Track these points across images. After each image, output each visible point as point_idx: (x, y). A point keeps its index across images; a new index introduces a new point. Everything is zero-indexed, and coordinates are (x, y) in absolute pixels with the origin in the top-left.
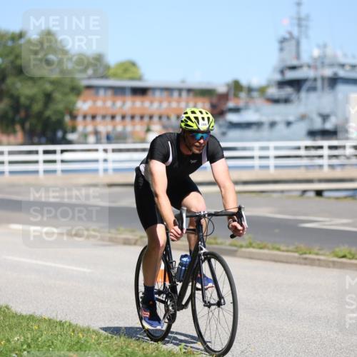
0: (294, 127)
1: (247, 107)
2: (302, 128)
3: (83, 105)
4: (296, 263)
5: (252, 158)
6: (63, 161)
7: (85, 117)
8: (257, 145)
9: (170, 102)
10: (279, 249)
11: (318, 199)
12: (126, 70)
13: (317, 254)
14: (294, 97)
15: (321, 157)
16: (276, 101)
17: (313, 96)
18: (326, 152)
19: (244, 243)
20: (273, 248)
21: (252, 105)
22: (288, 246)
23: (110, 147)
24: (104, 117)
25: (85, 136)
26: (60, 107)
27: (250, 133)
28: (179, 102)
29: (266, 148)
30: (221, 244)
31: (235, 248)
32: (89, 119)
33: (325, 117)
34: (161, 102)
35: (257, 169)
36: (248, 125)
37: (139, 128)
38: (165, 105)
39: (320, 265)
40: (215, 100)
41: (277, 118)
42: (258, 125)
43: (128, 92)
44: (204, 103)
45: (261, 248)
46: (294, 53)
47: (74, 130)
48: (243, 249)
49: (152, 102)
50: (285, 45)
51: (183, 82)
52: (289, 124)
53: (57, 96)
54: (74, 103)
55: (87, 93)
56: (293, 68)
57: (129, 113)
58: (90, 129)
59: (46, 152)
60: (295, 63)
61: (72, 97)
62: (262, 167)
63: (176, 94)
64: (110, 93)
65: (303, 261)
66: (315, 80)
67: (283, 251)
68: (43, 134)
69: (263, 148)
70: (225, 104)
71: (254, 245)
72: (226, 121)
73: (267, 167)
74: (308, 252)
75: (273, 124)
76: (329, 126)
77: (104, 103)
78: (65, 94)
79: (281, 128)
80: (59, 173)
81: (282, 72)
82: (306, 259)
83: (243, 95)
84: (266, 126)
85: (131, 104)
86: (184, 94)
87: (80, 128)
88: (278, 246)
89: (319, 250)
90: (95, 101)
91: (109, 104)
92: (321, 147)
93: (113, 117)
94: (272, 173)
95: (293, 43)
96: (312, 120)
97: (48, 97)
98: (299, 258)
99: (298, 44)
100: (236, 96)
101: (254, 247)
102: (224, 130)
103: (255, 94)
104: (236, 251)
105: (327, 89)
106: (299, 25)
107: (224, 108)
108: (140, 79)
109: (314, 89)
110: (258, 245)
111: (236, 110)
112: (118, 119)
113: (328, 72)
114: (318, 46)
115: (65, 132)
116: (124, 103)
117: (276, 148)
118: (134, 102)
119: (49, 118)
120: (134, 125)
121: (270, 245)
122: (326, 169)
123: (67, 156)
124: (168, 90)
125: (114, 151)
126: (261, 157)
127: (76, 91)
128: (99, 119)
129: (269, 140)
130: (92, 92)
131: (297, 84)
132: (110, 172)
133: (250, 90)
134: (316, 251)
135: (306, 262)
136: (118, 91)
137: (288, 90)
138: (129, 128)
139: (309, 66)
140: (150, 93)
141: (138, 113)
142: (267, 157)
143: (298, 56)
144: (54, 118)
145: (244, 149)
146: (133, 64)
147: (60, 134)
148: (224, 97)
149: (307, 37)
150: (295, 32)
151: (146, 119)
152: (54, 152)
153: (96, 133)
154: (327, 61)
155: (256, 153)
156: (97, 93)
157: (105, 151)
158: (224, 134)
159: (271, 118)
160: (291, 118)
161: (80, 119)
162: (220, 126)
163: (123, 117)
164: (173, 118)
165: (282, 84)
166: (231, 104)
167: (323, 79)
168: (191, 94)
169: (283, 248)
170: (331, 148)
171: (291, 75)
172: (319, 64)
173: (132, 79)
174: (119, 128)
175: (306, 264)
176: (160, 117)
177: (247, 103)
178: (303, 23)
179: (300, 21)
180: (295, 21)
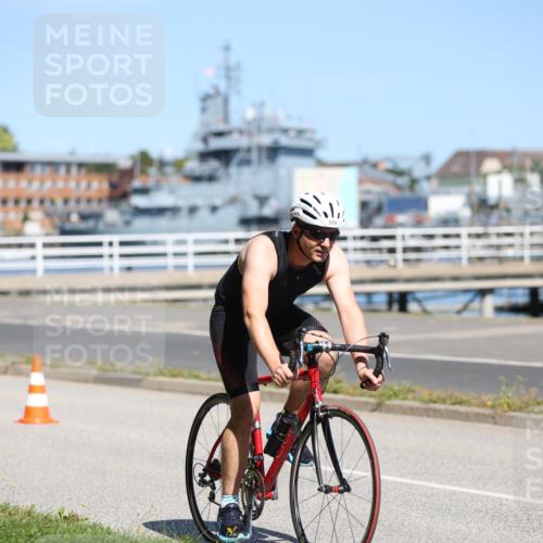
0: (221, 214)
1: (158, 187)
2: (232, 214)
5: (164, 255)
8: (170, 238)
9: (54, 181)
10: (197, 377)
14: (221, 173)
16: (197, 179)
17: (246, 171)
20: (190, 376)
21: (164, 185)
22: (209, 373)
27: (162, 222)
28: (66, 181)
29: (183, 242)
30: (122, 371)
31: (138, 377)
33: (262, 200)
34: (42, 181)
35: (171, 270)
36: (160, 211)
37: (13, 216)
38: (48, 184)
40: (115, 178)
41: (199, 202)
42: (174, 211)
44: (100, 181)
45: (174, 376)
46: (220, 116)
48: (151, 378)
50: (209, 103)
51: (72, 153)
52: (214, 209)
56: (220, 134)
60: (222, 127)
63: (62, 170)
66: (249, 150)
67: (204, 380)
69: (179, 243)
70: (129, 182)
71: (165, 372)
72: (129, 205)
73: (184, 267)
75: (193, 210)
76: (268, 211)
79: (204, 214)
81: (205, 140)
83: (153, 171)
84: (184, 213)
86: (74, 170)
88: (196, 373)
95: (219, 101)
96: (244, 204)
99: (226, 102)
100: (144, 172)
101: (164, 375)
102: (128, 218)
103: (169, 170)
104: (140, 380)
105: (265, 162)
106: (228, 77)
108: (14, 150)
109: (246, 162)
110: (170, 372)
111: (144, 191)
113: (266, 140)
114: (253, 105)
117: (197, 242)
118: (6, 181)
120: (7, 213)
121: (185, 372)
124: (53, 165)
126: (176, 254)
131: (225, 156)
133: (162, 164)
137: (214, 164)
139: (241, 132)
140: (27, 168)
141: (11, 195)
142: (184, 254)
143: (226, 119)
145: (155, 243)
146: (5, 130)
148: (128, 174)
149: (238, 92)
150: (223, 86)
151: (23, 204)
154: (265, 125)
155: (170, 249)
158: (128, 223)
159: (191, 202)
160: (218, 202)
162: (122, 213)
164: (59, 202)
165: (205, 156)
166: (137, 183)
167: (260, 148)
168: (83, 171)
169: (203, 375)
171: (216, 144)
172: (253, 128)
173: (3, 150)
176: (42, 202)
177: (158, 181)
178: (233, 74)
179: (229, 72)
180: (223, 72)
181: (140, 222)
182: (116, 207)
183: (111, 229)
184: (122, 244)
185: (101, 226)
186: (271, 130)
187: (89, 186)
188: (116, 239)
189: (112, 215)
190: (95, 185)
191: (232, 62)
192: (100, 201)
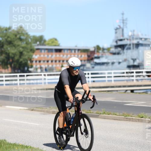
0: (121, 64)
1: (102, 57)
2: (125, 64)
3: (35, 57)
4: (123, 120)
5: (105, 77)
6: (27, 80)
7: (36, 61)
8: (106, 72)
9: (71, 55)
10: (116, 115)
11: (132, 94)
12: (53, 42)
13: (132, 116)
14: (121, 52)
15: (133, 76)
16: (114, 54)
17: (129, 51)
18: (135, 74)
19: (102, 112)
20: (114, 114)
21: (104, 56)
22: (120, 113)
23: (46, 74)
24: (44, 61)
25: (37, 69)
26: (26, 57)
27: (104, 67)
29: (111, 73)
30: (93, 113)
32: (38, 62)
33: (134, 60)
34: (67, 55)
36: (103, 64)
37: (58, 65)
39: (133, 121)
40: (89, 54)
41: (115, 61)
42: (107, 63)
43: (54, 51)
44: (85, 55)
45: (109, 114)
46: (121, 34)
47: (32, 67)
48: (101, 115)
49: (63, 55)
50: (117, 31)
51: (76, 46)
52: (119, 63)
53: (25, 53)
54: (32, 56)
55: (37, 51)
56: (121, 40)
57: (54, 59)
58: (38, 66)
59: (20, 76)
60: (122, 38)
61: (31, 53)
62: (108, 81)
63: (73, 51)
64: (46, 51)
65: (126, 119)
66: (130, 45)
67: (118, 115)
68: (19, 68)
69: (109, 73)
70: (93, 55)
71: (106, 113)
72: (94, 62)
73: (111, 81)
74: (128, 116)
75: (113, 63)
76: (136, 63)
77: (44, 55)
78: (28, 52)
79: (116, 64)
80: (26, 84)
81: (116, 42)
82: (127, 118)
83: (101, 51)
84: (110, 64)
85: (55, 56)
86: (77, 51)
87: (34, 66)
88: (115, 113)
89: (133, 115)
90: (40, 55)
91: (46, 56)
92: (133, 72)
93: (48, 61)
94: (113, 83)
95: (121, 30)
96: (128, 61)
97: (21, 54)
98: (124, 118)
99: (123, 30)
100: (98, 52)
101: (106, 114)
102: (93, 66)
103: (106, 51)
104: (99, 115)
105: (135, 48)
106: (123, 23)
107: (93, 57)
108: (59, 45)
109: (129, 49)
110: (108, 113)
111: (98, 58)
112: (50, 62)
113: (135, 42)
114: (131, 31)
115: (28, 68)
116: (52, 55)
117: (115, 73)
118: (56, 55)
119: (21, 62)
120: (56, 65)
121: (112, 113)
122: (135, 81)
123: (29, 78)
124: (70, 50)
125: (48, 75)
126: (108, 77)
127: (33, 51)
128: (42, 62)
129: (112, 70)
130: (39, 51)
131: (123, 47)
132: (47, 84)
133: (103, 49)
134: (131, 115)
135: (127, 119)
136: (50, 50)
137: (119, 49)
138: (54, 66)
139: (127, 39)
140: (63, 51)
141: (58, 59)
142: (111, 77)
143: (123, 35)
144: (23, 62)
145: (101, 74)
146: (56, 40)
147: (26, 68)
148: (93, 52)
149: (126, 27)
150: (122, 26)
151: (61, 62)
152: (24, 76)
153: (41, 68)
154: (135, 37)
155: (106, 75)
156: (41, 52)
157: (45, 75)
158: (93, 67)
159: (112, 61)
160: (120, 61)
161: (34, 62)
162: (91, 64)
163: (52, 61)
165: (116, 47)
166: (96, 55)
167: (133, 44)
168: (79, 52)
169: (118, 114)
170: (137, 72)
171: (120, 43)
172: (131, 38)
173: (55, 46)
174: (50, 66)
175: (127, 121)
176: (67, 61)
177: (102, 55)
178: (125, 22)
179: (123, 21)
180: (122, 21)
181: (97, 67)
182: (89, 63)
183: (88, 69)
184: (92, 74)
185: (85, 68)
186: (137, 39)
187: (81, 56)
188: (90, 72)
189: (88, 65)
190: (83, 56)
191: (125, 19)
192: (85, 61)
